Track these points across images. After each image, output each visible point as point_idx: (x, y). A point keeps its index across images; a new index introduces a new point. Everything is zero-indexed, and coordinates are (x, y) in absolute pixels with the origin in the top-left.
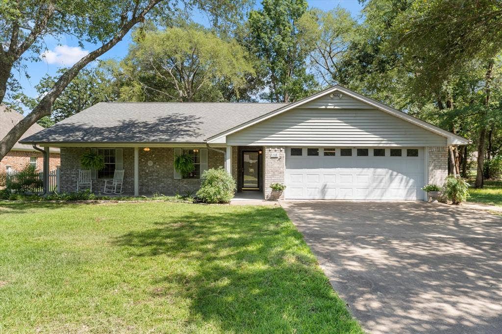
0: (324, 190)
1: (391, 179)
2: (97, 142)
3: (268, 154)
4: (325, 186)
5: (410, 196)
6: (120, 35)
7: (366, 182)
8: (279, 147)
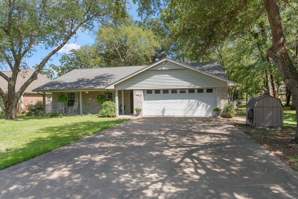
0: (163, 111)
1: (198, 105)
2: (63, 90)
3: (135, 93)
4: (164, 109)
5: (208, 114)
6: (65, 41)
7: (185, 107)
8: (140, 90)
